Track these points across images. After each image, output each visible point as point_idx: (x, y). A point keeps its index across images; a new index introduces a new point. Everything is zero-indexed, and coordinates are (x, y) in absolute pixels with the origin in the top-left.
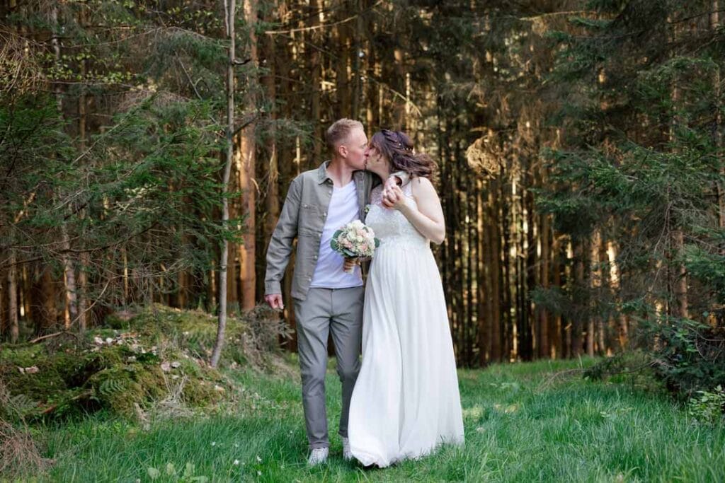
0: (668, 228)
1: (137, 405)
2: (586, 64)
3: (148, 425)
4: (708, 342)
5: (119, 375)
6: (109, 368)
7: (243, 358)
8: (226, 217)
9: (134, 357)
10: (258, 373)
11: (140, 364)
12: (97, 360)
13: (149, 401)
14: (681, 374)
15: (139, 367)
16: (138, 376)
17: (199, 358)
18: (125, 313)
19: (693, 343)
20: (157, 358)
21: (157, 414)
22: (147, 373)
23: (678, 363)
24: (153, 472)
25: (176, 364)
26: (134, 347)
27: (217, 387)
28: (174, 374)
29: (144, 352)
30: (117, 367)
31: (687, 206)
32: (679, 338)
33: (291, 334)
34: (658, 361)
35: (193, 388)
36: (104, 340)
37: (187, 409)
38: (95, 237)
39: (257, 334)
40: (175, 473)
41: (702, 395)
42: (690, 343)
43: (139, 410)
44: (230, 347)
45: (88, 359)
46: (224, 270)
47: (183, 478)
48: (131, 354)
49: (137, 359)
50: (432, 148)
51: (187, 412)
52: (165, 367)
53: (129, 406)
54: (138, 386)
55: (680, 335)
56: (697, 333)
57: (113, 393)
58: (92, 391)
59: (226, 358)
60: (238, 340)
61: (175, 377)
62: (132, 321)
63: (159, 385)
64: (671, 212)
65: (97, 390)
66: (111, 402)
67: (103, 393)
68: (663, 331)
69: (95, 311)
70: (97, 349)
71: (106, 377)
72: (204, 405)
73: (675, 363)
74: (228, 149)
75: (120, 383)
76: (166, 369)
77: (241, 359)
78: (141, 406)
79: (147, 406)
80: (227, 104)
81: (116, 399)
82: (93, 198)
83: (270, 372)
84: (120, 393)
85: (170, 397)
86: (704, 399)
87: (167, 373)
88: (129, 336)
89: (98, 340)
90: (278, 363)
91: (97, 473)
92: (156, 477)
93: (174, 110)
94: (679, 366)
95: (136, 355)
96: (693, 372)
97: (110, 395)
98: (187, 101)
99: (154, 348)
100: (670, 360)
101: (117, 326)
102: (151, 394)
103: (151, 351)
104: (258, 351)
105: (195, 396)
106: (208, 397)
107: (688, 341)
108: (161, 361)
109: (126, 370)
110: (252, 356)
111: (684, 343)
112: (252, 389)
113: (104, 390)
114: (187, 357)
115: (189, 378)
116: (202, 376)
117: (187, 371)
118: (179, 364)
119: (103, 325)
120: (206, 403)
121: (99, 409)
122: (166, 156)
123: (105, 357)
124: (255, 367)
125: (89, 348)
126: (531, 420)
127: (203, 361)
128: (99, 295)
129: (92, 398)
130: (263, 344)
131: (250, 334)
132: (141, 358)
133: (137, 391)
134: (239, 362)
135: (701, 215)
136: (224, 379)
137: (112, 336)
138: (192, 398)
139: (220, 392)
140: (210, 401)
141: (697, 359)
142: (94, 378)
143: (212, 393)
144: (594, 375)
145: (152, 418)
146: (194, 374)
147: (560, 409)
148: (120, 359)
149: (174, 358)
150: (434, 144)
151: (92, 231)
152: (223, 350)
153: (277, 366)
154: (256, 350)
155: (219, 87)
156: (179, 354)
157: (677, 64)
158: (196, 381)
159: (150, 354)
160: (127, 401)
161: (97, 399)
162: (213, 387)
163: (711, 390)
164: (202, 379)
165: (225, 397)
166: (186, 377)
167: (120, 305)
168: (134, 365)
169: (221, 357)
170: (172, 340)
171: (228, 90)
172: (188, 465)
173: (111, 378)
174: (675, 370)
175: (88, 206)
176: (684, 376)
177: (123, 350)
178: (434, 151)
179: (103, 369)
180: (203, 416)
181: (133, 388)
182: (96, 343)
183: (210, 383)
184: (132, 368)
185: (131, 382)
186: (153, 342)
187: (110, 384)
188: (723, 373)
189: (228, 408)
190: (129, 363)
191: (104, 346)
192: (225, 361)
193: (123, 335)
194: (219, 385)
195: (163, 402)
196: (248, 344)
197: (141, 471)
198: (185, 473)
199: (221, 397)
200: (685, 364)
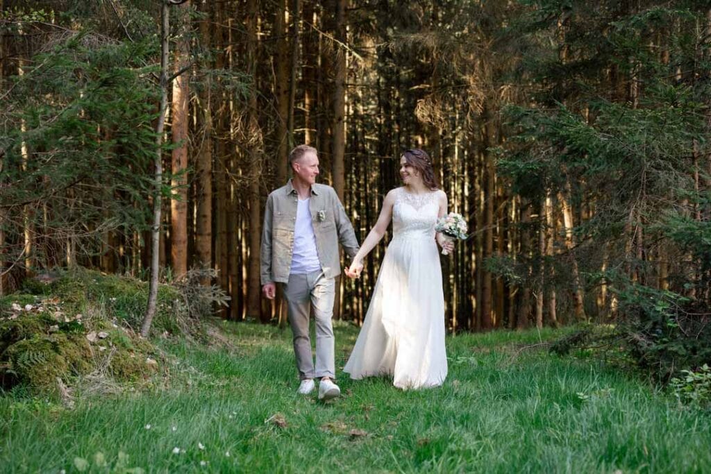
0: (644, 192)
1: (59, 380)
2: (551, 14)
3: (72, 403)
4: (689, 316)
5: (40, 347)
6: (29, 338)
7: (175, 327)
8: (159, 171)
9: (56, 326)
10: (191, 344)
11: (63, 334)
12: (15, 329)
13: (73, 375)
14: (661, 351)
15: (62, 337)
16: (60, 347)
17: (128, 327)
18: (46, 276)
19: (674, 317)
20: (82, 327)
21: (82, 390)
22: (71, 344)
23: (657, 339)
24: (80, 463)
25: (103, 334)
26: (56, 315)
27: (149, 360)
28: (102, 345)
29: (67, 320)
30: (38, 337)
31: (665, 168)
32: (659, 312)
33: (228, 302)
34: (636, 336)
35: (122, 361)
36: (23, 306)
37: (114, 385)
38: (14, 192)
39: (190, 301)
40: (105, 464)
41: (687, 374)
42: (671, 317)
43: (63, 386)
44: (161, 315)
45: (5, 328)
46: (156, 231)
47: (115, 469)
48: (54, 323)
49: (60, 329)
50: (371, 107)
51: (114, 387)
52: (91, 337)
53: (51, 381)
54: (61, 359)
55: (659, 309)
56: (678, 306)
57: (32, 367)
58: (9, 364)
59: (156, 326)
60: (170, 307)
61: (102, 348)
62: (54, 286)
63: (85, 357)
64: (648, 173)
65: (15, 362)
66: (31, 377)
67: (22, 366)
68: (641, 303)
69: (13, 275)
70: (14, 317)
71: (25, 348)
72: (134, 380)
73: (653, 339)
74: (162, 98)
75: (41, 355)
76: (92, 340)
77: (173, 328)
78: (64, 381)
79: (71, 381)
80: (162, 49)
81: (36, 373)
82: (12, 146)
83: (205, 342)
84: (41, 366)
85: (96, 371)
86: (689, 379)
87: (93, 344)
88: (52, 303)
89: (16, 306)
90: (213, 332)
91: (15, 464)
92: (85, 469)
93: (103, 53)
94: (658, 342)
95: (58, 324)
96: (675, 349)
97: (30, 368)
98: (118, 44)
99: (79, 316)
100: (648, 335)
101: (37, 291)
102: (75, 368)
103: (75, 320)
104: (191, 320)
105: (124, 370)
106: (139, 371)
107: (668, 315)
108: (87, 331)
109: (47, 341)
110: (186, 325)
111: (664, 317)
112: (187, 362)
113: (23, 362)
114: (115, 326)
115: (118, 350)
116: (132, 347)
117: (116, 342)
118: (107, 334)
119: (22, 289)
120: (136, 378)
121: (17, 383)
122: (96, 100)
123: (24, 326)
124: (189, 337)
125: (7, 316)
126: (498, 400)
127: (133, 331)
128: (17, 256)
129: (8, 371)
130: (197, 311)
131: (183, 301)
132: (65, 328)
133: (60, 364)
134: (170, 331)
135: (680, 178)
136: (156, 351)
137: (31, 303)
138: (121, 372)
139: (152, 366)
140: (141, 375)
141: (678, 335)
142: (12, 349)
143: (144, 366)
144: (561, 350)
145: (77, 394)
146: (124, 345)
147: (530, 388)
148: (41, 328)
149: (102, 327)
150: (373, 102)
151: (10, 185)
152: (154, 318)
153: (212, 336)
154: (189, 318)
155: (152, 30)
156: (107, 323)
157: (652, 15)
158: (125, 353)
159: (74, 323)
160: (48, 375)
161: (14, 372)
162: (145, 360)
163: (694, 369)
164: (132, 351)
165: (158, 370)
166: (114, 348)
167: (42, 268)
168: (56, 335)
169: (151, 326)
170: (99, 307)
171: (163, 32)
172: (121, 455)
173: (30, 350)
174: (654, 346)
175: (6, 156)
176: (665, 353)
177: (44, 318)
178: (372, 109)
179: (22, 339)
180: (134, 392)
181: (56, 361)
182: (13, 311)
183: (141, 355)
184: (55, 338)
185: (53, 353)
186: (77, 309)
187: (28, 355)
188: (708, 350)
189: (161, 383)
190: (51, 333)
191: (22, 314)
192: (156, 331)
193: (44, 301)
194: (151, 358)
195: (89, 376)
196: (181, 312)
197: (66, 461)
198: (118, 464)
199: (153, 371)
200: (664, 339)
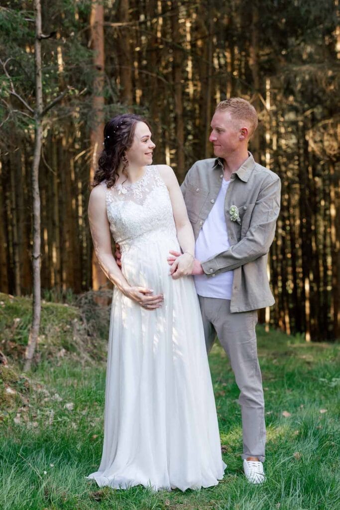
7: (72, 345)
27: (9, 390)
39: (88, 321)
44: (59, 334)
46: (36, 259)
59: (55, 345)
60: (68, 327)
77: (70, 347)
104: (89, 338)
110: (82, 343)
124: (84, 355)
130: (94, 330)
131: (81, 319)
134: (67, 349)
139: (12, 397)
154: (86, 336)
171: (36, 67)
196: (79, 330)
